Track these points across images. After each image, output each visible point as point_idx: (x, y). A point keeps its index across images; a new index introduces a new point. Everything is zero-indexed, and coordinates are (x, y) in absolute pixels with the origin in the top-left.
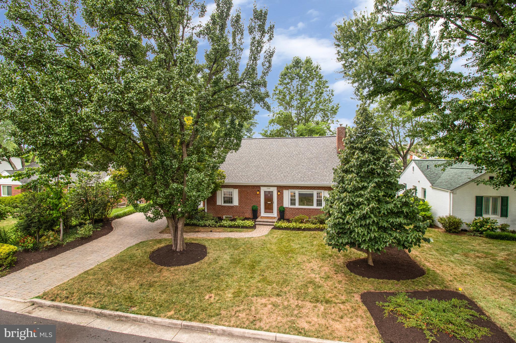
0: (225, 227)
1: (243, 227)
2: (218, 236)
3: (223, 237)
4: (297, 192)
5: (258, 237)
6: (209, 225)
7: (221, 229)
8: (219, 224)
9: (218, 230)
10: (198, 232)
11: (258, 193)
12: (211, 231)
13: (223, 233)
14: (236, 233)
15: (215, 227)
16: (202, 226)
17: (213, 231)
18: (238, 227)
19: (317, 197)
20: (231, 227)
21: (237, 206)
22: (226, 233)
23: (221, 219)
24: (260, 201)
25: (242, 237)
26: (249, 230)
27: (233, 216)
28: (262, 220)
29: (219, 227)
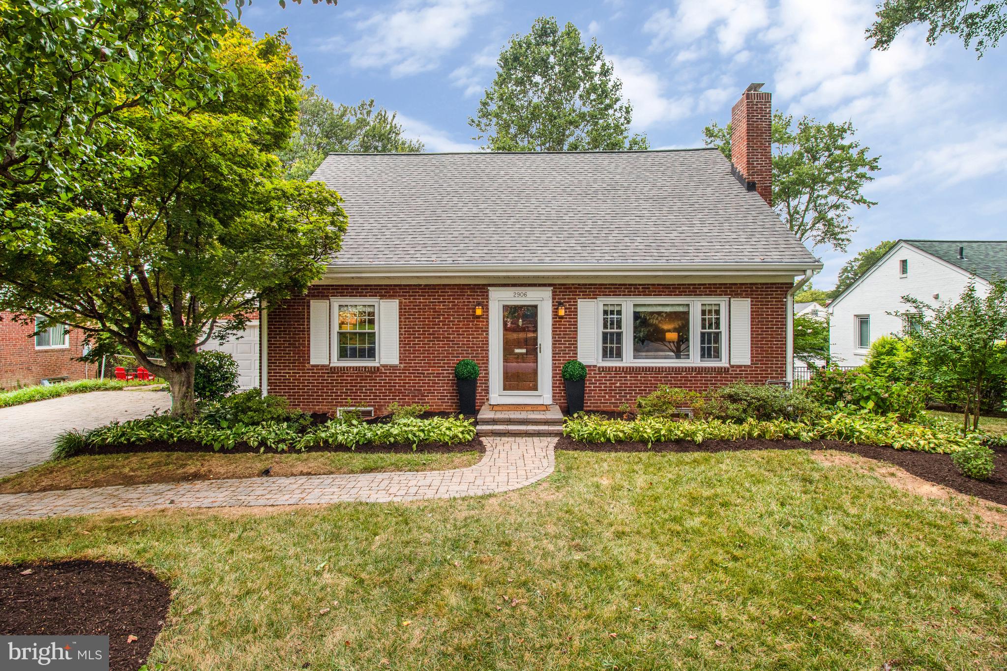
0: (342, 448)
1: (426, 446)
2: (296, 497)
3: (324, 501)
4: (628, 306)
5: (521, 492)
6: (263, 443)
7: (318, 460)
8: (309, 437)
9: (301, 467)
10: (196, 476)
11: (479, 312)
12: (266, 473)
13: (328, 479)
14: (396, 476)
15: (292, 449)
16: (224, 450)
17: (276, 468)
18: (403, 445)
19: (704, 327)
20: (367, 446)
21: (394, 367)
22: (341, 480)
23: (320, 419)
24: (485, 346)
25: (430, 494)
26: (458, 457)
27: (378, 409)
28: (499, 416)
29: (309, 449)
